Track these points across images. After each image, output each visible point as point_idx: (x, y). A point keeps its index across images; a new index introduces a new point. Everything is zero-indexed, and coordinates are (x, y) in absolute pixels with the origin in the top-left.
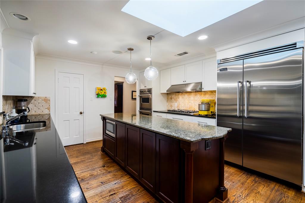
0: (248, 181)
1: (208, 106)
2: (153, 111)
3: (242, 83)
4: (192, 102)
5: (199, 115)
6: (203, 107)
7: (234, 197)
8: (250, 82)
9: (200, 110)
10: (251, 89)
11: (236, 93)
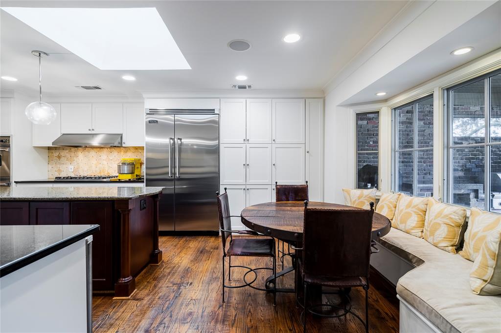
0: (180, 243)
1: (133, 167)
2: (15, 182)
3: (173, 139)
4: (105, 163)
5: (119, 180)
6: (126, 169)
7: (168, 258)
8: (180, 139)
9: (120, 173)
10: (182, 147)
11: (167, 152)
